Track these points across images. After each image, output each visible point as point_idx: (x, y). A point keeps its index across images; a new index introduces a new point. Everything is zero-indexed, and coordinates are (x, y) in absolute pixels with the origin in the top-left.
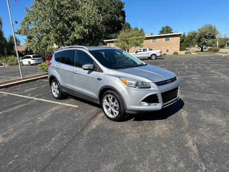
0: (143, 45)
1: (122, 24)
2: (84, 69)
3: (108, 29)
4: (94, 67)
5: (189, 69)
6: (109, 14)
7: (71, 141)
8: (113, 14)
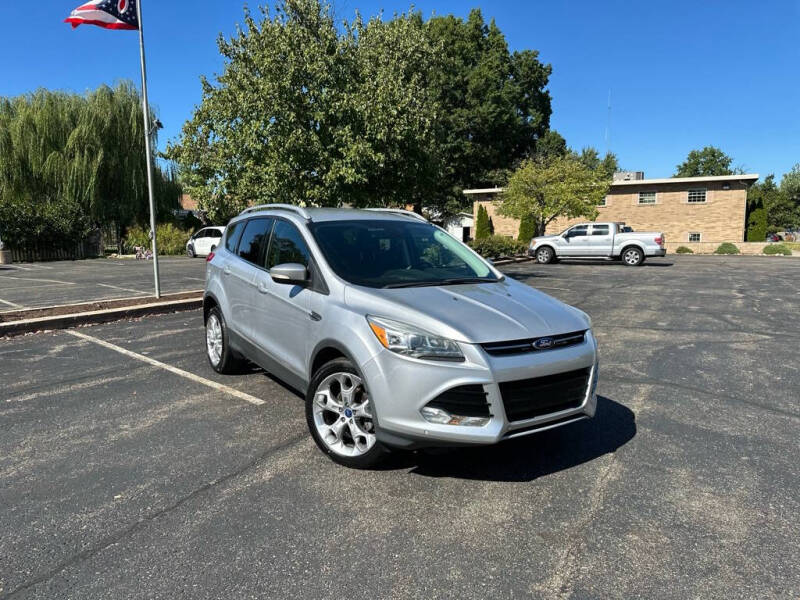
0: (597, 214)
1: (535, 136)
2: (277, 280)
3: (484, 154)
4: (308, 274)
5: (746, 310)
6: (490, 102)
7: (166, 510)
8: (504, 104)
